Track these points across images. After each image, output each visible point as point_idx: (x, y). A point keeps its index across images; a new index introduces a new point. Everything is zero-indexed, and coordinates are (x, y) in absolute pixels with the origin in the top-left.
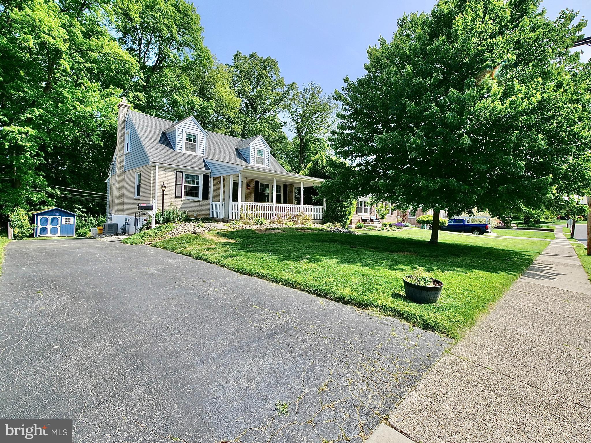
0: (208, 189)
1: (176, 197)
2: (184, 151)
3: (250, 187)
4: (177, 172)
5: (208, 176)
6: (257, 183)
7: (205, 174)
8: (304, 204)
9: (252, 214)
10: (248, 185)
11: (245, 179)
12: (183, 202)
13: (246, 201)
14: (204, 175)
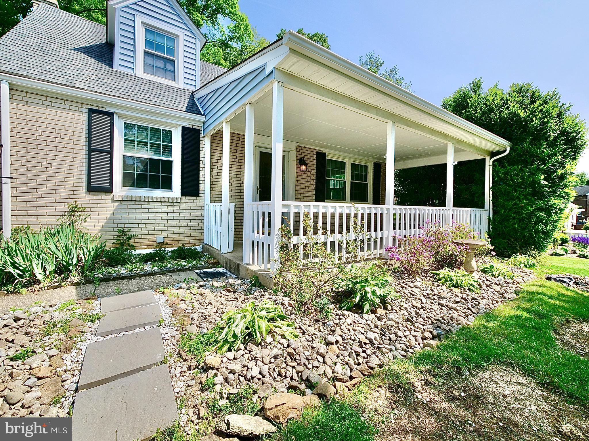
0: (199, 167)
1: (91, 189)
2: (140, 71)
3: (306, 164)
4: (91, 111)
5: (198, 131)
6: (321, 156)
7: (186, 125)
8: (456, 204)
9: (325, 244)
10: (301, 162)
11: (293, 146)
12: (116, 205)
13: (297, 199)
14: (184, 129)
